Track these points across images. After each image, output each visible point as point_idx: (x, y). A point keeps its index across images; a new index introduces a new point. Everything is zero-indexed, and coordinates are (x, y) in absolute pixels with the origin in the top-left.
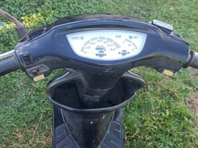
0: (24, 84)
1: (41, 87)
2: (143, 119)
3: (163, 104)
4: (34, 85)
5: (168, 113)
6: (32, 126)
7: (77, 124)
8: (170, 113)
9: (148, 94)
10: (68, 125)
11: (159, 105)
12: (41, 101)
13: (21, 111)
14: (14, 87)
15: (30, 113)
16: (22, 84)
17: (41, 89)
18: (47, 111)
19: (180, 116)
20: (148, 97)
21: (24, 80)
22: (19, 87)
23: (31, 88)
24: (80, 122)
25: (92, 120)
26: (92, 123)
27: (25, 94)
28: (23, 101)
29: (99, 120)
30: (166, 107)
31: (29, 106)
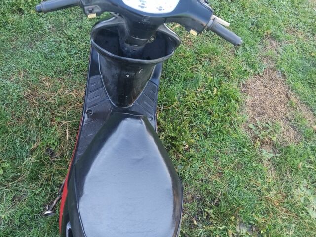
0: (53, 27)
1: (74, 35)
2: (187, 93)
3: (213, 81)
4: (65, 31)
5: (215, 93)
6: (61, 77)
7: (113, 76)
8: (217, 92)
9: (200, 68)
10: (104, 76)
11: (209, 82)
12: (72, 51)
13: (48, 59)
14: (41, 27)
15: (58, 62)
16: (50, 26)
17: (74, 38)
18: (79, 64)
19: (228, 97)
20: (198, 71)
21: (54, 22)
22: (47, 29)
23: (61, 33)
24: (117, 73)
25: (129, 73)
26: (128, 76)
27: (53, 40)
28: (52, 47)
29: (135, 75)
30: (216, 86)
31: (58, 54)
